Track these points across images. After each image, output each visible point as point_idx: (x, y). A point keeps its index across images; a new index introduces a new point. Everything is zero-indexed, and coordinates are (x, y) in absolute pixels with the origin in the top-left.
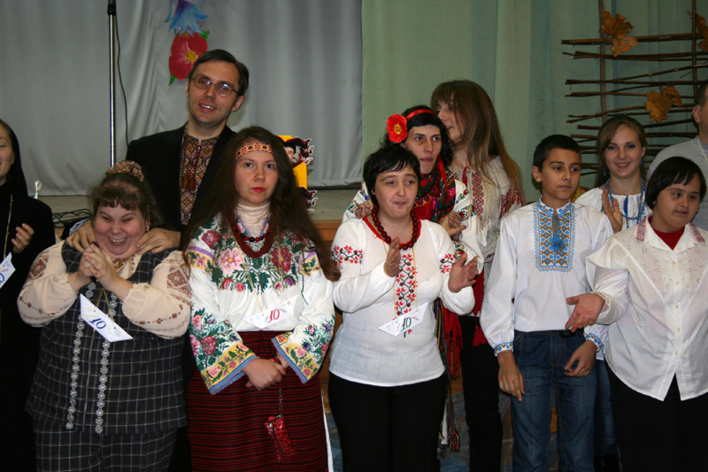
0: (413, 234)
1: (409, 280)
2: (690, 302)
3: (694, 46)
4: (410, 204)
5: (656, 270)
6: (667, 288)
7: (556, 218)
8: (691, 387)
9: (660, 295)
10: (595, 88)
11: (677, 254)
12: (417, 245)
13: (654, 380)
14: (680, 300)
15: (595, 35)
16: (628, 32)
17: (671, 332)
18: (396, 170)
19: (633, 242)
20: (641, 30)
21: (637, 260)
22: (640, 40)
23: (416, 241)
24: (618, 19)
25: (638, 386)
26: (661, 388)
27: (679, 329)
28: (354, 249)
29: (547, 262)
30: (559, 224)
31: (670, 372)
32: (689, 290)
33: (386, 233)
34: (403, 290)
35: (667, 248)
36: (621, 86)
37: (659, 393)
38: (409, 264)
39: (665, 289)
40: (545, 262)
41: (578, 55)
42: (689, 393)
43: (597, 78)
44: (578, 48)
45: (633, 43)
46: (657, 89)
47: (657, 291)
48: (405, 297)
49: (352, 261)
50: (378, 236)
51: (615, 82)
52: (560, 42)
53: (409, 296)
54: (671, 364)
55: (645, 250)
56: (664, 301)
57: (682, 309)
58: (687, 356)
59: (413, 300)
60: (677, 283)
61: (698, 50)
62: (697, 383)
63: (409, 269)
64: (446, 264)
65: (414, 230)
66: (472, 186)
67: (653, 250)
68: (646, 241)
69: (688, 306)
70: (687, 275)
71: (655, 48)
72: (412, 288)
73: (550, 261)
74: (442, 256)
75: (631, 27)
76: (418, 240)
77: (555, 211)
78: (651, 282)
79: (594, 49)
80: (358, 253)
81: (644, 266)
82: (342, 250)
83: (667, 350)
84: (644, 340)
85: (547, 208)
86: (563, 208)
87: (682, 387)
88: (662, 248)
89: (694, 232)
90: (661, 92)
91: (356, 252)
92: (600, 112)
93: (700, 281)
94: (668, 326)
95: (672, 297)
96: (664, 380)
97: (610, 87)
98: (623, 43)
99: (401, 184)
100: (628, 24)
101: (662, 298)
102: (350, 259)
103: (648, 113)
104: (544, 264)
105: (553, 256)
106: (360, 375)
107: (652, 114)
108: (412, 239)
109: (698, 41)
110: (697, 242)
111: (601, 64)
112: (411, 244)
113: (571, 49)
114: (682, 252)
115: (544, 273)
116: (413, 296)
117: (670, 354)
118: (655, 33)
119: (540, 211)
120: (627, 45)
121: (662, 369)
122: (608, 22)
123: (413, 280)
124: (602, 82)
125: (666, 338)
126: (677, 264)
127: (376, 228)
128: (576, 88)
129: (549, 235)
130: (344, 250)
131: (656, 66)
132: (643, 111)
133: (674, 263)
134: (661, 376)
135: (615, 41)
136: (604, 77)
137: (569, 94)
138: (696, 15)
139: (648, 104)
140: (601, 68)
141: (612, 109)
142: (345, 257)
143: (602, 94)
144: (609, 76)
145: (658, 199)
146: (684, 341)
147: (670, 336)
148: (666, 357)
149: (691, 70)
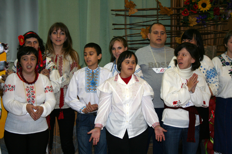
0: (35, 79)
1: (32, 95)
2: (132, 103)
3: (158, 12)
4: (33, 67)
5: (120, 92)
6: (124, 98)
7: (93, 73)
8: (133, 133)
9: (121, 101)
10: (123, 27)
11: (128, 86)
12: (36, 83)
13: (119, 131)
14: (128, 103)
15: (123, 8)
16: (135, 7)
17: (125, 114)
18: (27, 55)
19: (113, 81)
20: (139, 6)
21: (114, 88)
22: (139, 10)
23: (36, 81)
24: (131, 2)
25: (114, 134)
26: (122, 134)
27: (128, 113)
28: (12, 85)
29: (89, 89)
30: (94, 76)
31: (125, 128)
32: (132, 99)
33: (24, 78)
34: (30, 99)
35: (125, 84)
36: (133, 26)
37: (121, 136)
38: (32, 90)
39: (123, 99)
40: (88, 89)
41: (117, 15)
42: (132, 135)
43: (124, 23)
44: (117, 13)
45: (136, 11)
46: (145, 27)
47: (120, 99)
48: (31, 101)
49: (10, 90)
50: (21, 80)
51: (130, 24)
52: (110, 10)
53: (32, 101)
54: (125, 125)
55: (117, 85)
56: (123, 103)
57: (129, 106)
58: (131, 122)
59: (34, 103)
60: (128, 96)
61: (159, 14)
62: (135, 132)
63: (32, 91)
64: (47, 90)
65: (36, 77)
66: (59, 61)
67: (120, 84)
68: (117, 81)
69: (131, 105)
70: (131, 93)
71: (145, 13)
72: (33, 98)
73: (90, 89)
74: (45, 87)
75: (136, 6)
76: (37, 81)
77: (93, 71)
78: (118, 96)
79: (123, 13)
80: (13, 87)
81: (116, 90)
82: (7, 86)
83: (124, 121)
84: (116, 117)
85: (90, 70)
86: (96, 70)
87: (129, 134)
88: (123, 84)
89: (135, 78)
90: (146, 28)
91: (12, 87)
92: (125, 35)
93: (136, 96)
94: (124, 112)
95: (126, 101)
96: (123, 131)
97: (128, 27)
98: (132, 11)
99: (29, 60)
100: (135, 4)
101: (122, 102)
102: (10, 89)
103: (141, 36)
104: (88, 90)
105: (91, 87)
106: (14, 130)
107: (142, 36)
108: (35, 80)
109: (159, 11)
110: (136, 82)
111: (125, 18)
112: (34, 82)
113: (114, 13)
114: (130, 85)
115: (88, 93)
116: (34, 101)
117: (125, 122)
118: (145, 8)
119: (88, 70)
120: (134, 12)
121: (122, 127)
122: (127, 4)
123: (34, 95)
124: (125, 25)
125: (123, 116)
126: (128, 90)
127: (21, 76)
128: (116, 27)
129: (90, 80)
130: (8, 86)
131: (145, 19)
132: (140, 35)
133: (127, 89)
134: (122, 130)
135: (130, 10)
136: (126, 23)
137: (113, 29)
138: (158, 2)
139: (141, 32)
140: (125, 19)
141: (129, 34)
142: (8, 89)
143: (125, 29)
144: (128, 23)
145: (122, 66)
146: (130, 117)
147: (124, 115)
148: (123, 123)
149: (157, 21)
